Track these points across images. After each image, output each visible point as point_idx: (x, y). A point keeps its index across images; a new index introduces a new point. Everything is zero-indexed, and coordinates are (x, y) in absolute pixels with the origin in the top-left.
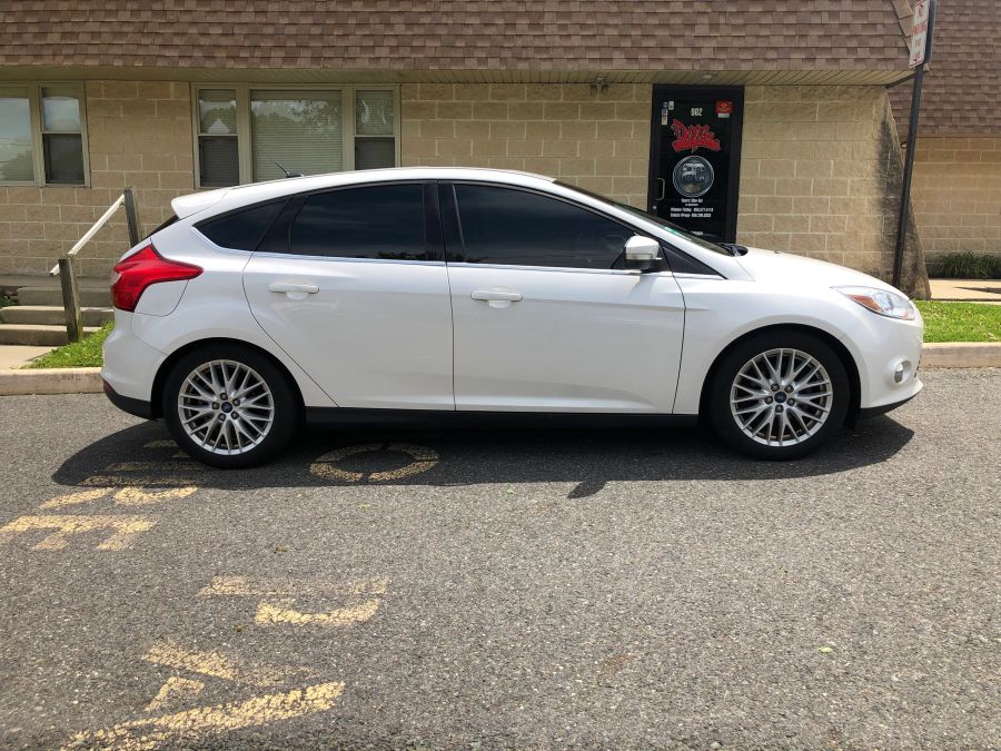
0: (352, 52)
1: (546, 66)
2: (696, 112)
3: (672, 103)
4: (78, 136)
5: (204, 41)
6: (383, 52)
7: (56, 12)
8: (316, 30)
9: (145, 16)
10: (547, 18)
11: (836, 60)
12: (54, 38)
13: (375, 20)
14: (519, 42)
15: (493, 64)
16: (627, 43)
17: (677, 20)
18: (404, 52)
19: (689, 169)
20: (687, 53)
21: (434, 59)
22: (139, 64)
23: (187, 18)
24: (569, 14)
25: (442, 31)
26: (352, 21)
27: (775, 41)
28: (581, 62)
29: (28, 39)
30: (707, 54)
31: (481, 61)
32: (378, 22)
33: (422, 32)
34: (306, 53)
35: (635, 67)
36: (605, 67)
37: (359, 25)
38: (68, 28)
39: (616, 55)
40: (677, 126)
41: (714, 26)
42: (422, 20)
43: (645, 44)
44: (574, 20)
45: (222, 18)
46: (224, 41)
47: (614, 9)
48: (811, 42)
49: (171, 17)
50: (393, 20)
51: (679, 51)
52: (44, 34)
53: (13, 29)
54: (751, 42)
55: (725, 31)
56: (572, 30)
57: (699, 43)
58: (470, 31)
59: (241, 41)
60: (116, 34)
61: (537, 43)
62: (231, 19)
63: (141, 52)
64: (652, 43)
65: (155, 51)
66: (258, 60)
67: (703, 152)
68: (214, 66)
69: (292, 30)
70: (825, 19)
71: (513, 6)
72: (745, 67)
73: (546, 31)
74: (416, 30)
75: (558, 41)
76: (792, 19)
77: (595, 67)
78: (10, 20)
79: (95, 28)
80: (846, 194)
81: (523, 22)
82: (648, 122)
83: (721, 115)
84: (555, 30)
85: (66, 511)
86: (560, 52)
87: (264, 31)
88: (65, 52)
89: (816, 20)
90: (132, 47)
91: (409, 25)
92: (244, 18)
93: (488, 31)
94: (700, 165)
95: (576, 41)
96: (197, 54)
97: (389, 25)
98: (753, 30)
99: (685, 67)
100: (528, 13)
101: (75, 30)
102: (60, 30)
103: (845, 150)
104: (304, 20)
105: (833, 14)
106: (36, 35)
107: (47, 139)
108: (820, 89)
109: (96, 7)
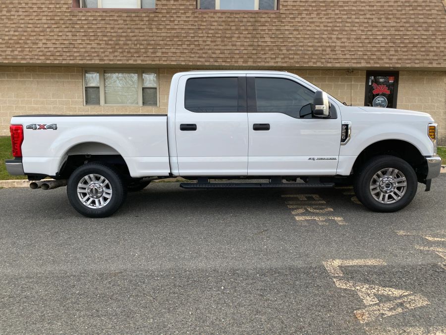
0: (268, 60)
1: (338, 65)
2: (381, 80)
3: (373, 77)
4: (156, 88)
5: (214, 56)
6: (279, 60)
7: (159, 45)
8: (254, 52)
9: (192, 46)
10: (337, 48)
11: (440, 64)
12: (159, 54)
13: (275, 48)
14: (328, 57)
15: (319, 64)
16: (366, 57)
17: (383, 49)
18: (287, 60)
19: (379, 100)
20: (387, 61)
21: (298, 62)
22: (191, 64)
23: (208, 47)
24: (344, 47)
25: (300, 52)
26: (267, 48)
27: (418, 57)
28: (350, 63)
29: (149, 54)
30: (393, 61)
31: (314, 63)
32: (276, 49)
33: (293, 53)
34: (250, 60)
35: (369, 65)
36: (359, 66)
37: (269, 50)
38: (164, 50)
39: (362, 61)
40: (374, 85)
41: (396, 51)
42: (292, 49)
43: (372, 57)
44: (347, 49)
45: (220, 47)
46: (221, 56)
47: (361, 45)
48: (430, 57)
49: (202, 47)
50: (282, 48)
51: (384, 60)
52: (154, 53)
53: (143, 51)
54: (410, 57)
55: (400, 53)
56: (346, 53)
57: (391, 57)
58: (310, 53)
59: (227, 55)
60: (181, 53)
61: (334, 57)
62: (223, 48)
63: (191, 59)
64: (375, 57)
65: (196, 59)
66: (234, 62)
67: (383, 95)
68: (217, 64)
69: (245, 52)
70: (435, 49)
71: (325, 44)
72: (408, 66)
73: (337, 52)
74: (290, 52)
75: (341, 56)
76: (423, 49)
77: (354, 65)
78: (142, 47)
79: (174, 51)
80: (434, 109)
81: (329, 49)
82: (364, 84)
83: (390, 81)
84: (340, 52)
85: (303, 214)
86: (342, 60)
87: (235, 52)
88: (163, 59)
89: (432, 50)
90: (188, 58)
91: (288, 50)
92: (228, 48)
93: (316, 52)
94: (383, 99)
95: (348, 56)
96: (212, 60)
97: (281, 50)
98: (410, 53)
99: (387, 65)
100: (330, 46)
101: (167, 51)
102: (161, 51)
103: (434, 94)
104: (249, 48)
105: (438, 48)
106: (152, 53)
107: (143, 89)
108: (426, 73)
109: (174, 43)
